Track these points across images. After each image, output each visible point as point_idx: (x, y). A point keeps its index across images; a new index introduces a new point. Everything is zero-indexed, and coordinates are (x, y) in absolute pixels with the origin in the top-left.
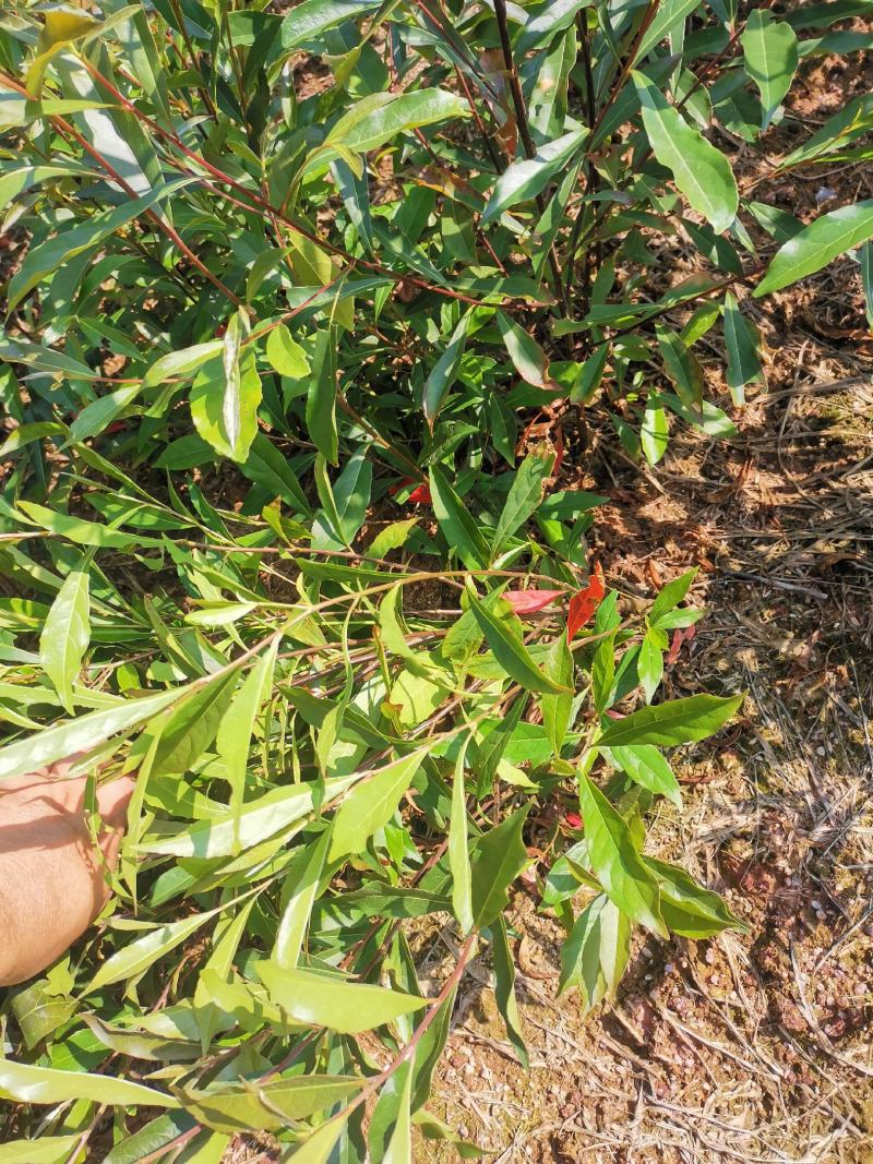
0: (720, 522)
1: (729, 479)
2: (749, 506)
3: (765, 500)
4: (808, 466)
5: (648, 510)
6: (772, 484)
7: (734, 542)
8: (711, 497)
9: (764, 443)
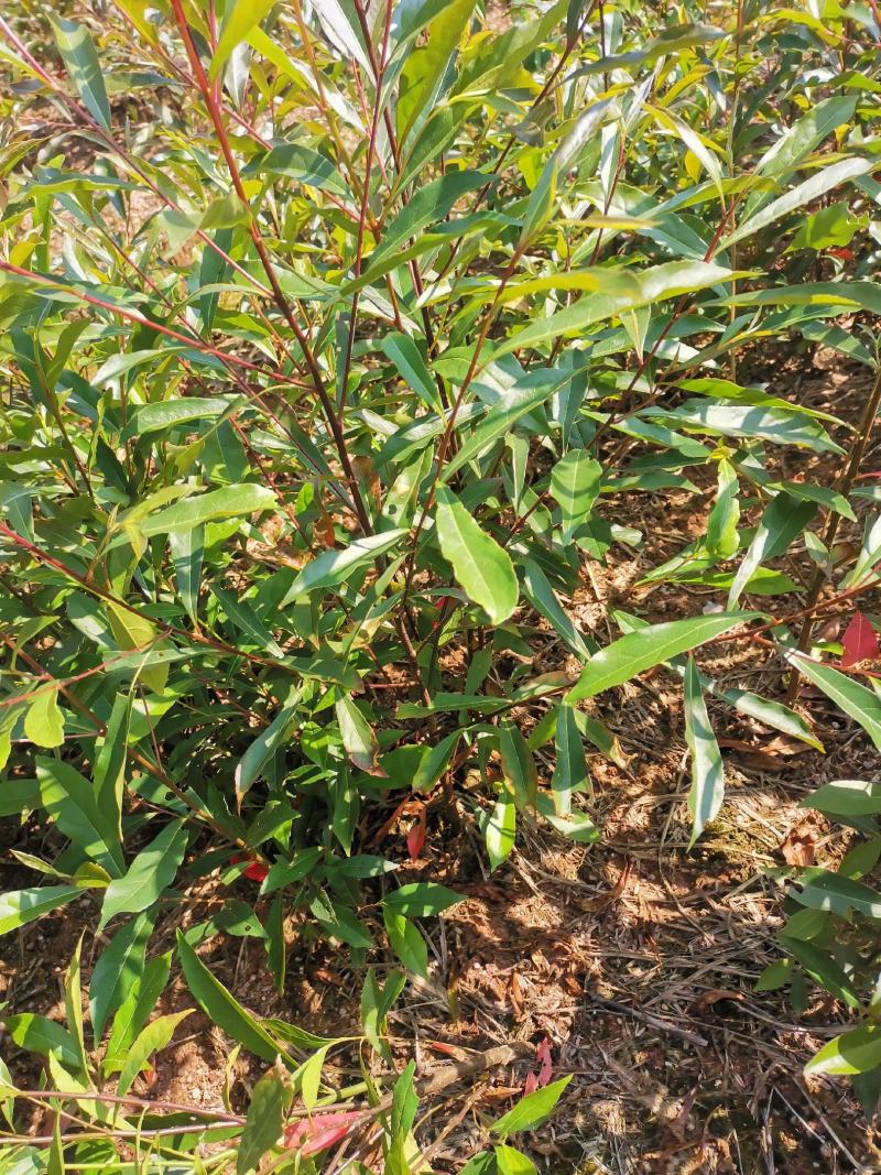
0: (595, 934)
1: (607, 886)
2: (626, 920)
3: (644, 914)
4: (689, 880)
5: (519, 911)
6: (652, 897)
7: (608, 962)
8: (586, 904)
9: (646, 849)
